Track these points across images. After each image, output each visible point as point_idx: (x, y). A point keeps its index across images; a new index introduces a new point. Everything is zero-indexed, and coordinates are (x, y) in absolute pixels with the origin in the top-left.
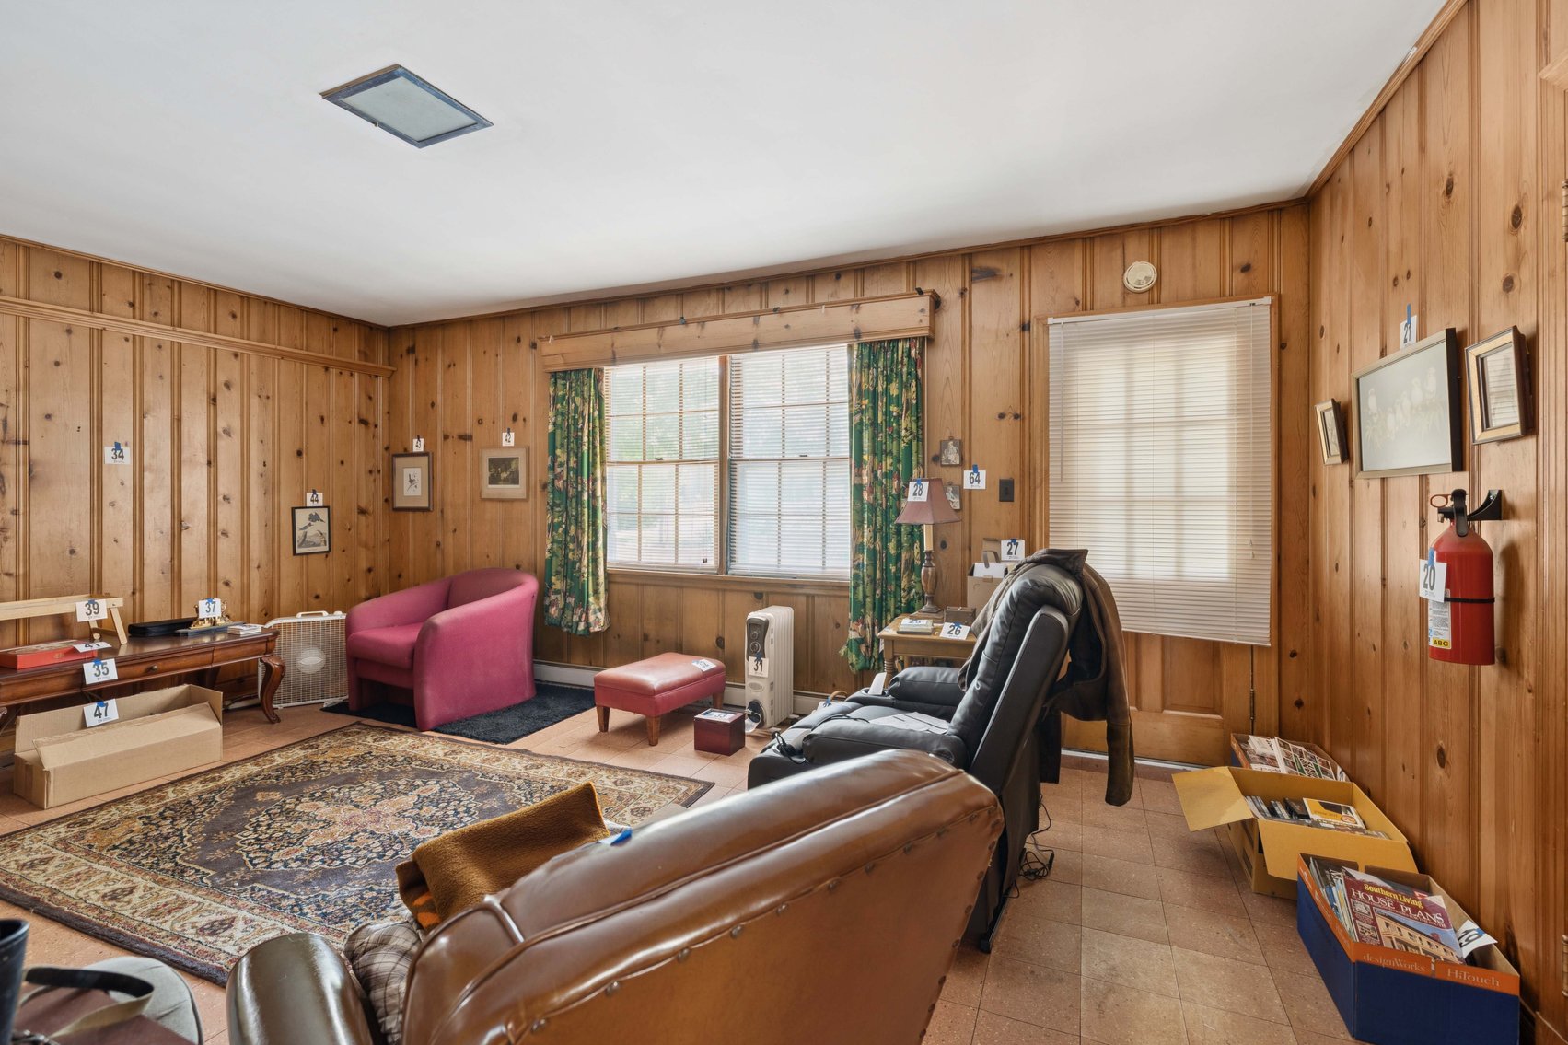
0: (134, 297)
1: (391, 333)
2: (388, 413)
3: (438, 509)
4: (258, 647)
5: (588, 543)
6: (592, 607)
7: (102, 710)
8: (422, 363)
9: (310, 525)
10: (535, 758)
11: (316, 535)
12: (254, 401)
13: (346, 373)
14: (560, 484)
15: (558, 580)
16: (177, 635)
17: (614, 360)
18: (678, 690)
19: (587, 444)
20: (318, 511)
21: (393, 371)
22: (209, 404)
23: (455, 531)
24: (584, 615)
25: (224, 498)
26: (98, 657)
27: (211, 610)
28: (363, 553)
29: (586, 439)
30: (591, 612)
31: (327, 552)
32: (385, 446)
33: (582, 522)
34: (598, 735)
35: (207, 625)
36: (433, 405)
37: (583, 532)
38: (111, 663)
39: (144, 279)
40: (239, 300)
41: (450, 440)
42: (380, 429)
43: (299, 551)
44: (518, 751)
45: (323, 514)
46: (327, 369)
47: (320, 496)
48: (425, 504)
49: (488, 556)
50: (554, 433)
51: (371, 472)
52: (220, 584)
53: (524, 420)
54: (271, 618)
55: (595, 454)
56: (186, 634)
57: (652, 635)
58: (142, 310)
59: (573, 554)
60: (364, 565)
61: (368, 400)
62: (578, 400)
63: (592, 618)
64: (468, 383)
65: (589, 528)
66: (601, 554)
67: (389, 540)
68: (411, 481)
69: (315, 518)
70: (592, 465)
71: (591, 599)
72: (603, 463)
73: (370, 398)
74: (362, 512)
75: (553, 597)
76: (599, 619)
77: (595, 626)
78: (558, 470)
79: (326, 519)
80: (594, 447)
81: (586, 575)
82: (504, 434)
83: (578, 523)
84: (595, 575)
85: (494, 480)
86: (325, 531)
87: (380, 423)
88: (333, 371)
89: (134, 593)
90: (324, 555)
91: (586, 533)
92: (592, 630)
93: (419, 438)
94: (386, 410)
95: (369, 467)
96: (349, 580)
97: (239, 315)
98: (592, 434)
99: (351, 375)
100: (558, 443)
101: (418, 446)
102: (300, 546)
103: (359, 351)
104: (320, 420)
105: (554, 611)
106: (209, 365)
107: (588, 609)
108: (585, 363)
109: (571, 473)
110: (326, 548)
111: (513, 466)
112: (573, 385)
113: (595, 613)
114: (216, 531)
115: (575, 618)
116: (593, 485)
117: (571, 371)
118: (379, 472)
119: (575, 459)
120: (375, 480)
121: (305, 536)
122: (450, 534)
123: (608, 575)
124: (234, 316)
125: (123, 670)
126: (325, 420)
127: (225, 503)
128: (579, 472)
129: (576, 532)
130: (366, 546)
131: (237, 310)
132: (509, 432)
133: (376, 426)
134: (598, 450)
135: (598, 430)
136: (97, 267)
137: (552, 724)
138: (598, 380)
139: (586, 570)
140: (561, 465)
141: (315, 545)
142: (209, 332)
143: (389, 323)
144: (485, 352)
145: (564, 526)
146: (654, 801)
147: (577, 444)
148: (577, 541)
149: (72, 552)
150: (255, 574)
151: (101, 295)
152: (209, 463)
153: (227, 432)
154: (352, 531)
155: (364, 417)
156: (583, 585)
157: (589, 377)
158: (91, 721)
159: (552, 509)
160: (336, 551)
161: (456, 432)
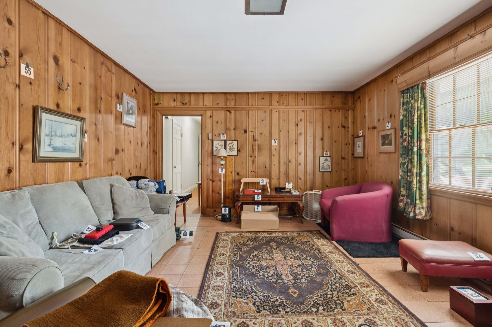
0: (278, 100)
1: (353, 93)
2: (353, 123)
3: (366, 157)
4: (297, 198)
5: (417, 173)
6: (418, 206)
7: (258, 207)
8: (362, 101)
9: (325, 162)
10: (356, 268)
11: (327, 166)
12: (308, 123)
13: (337, 111)
14: (405, 144)
15: (404, 190)
16: (281, 192)
17: (429, 76)
18: (447, 265)
19: (416, 123)
20: (327, 158)
21: (354, 107)
22: (296, 126)
23: (371, 166)
24: (413, 209)
25: (300, 153)
26: (258, 194)
27: (289, 186)
28: (343, 173)
29: (416, 120)
30: (417, 208)
31: (331, 171)
32: (352, 135)
33: (414, 162)
34: (399, 271)
35: (288, 190)
36: (365, 117)
37: (414, 167)
38: (260, 196)
39: (280, 94)
40: (304, 94)
41: (370, 130)
42: (350, 129)
43: (321, 171)
44: (354, 263)
45: (329, 159)
46: (330, 110)
47: (328, 153)
48: (362, 155)
49: (381, 177)
50: (402, 120)
51: (346, 144)
52: (299, 179)
53: (394, 116)
54: (306, 191)
55: (421, 127)
56: (283, 191)
57: (456, 228)
58: (280, 103)
59: (410, 178)
60: (343, 177)
61: (345, 119)
62: (413, 101)
63: (417, 211)
64: (375, 106)
65: (417, 165)
66: (424, 179)
67: (353, 169)
68: (359, 147)
69: (326, 160)
70: (420, 133)
71: (418, 202)
72: (426, 131)
73: (346, 118)
74: (343, 158)
75: (401, 198)
76: (421, 213)
77: (419, 216)
78: (404, 137)
79: (330, 161)
80: (421, 124)
81: (415, 189)
82: (387, 124)
83: (412, 162)
84: (420, 189)
85: (383, 144)
86: (330, 164)
87: (350, 126)
88: (333, 111)
89: (278, 179)
90: (330, 172)
91: (415, 168)
92: (417, 217)
93: (361, 130)
94: (352, 121)
95: (346, 142)
96: (338, 182)
97: (304, 99)
98: (420, 117)
99: (339, 111)
100: (404, 125)
101: (361, 133)
102: (321, 169)
103: (342, 102)
104: (328, 128)
105: (401, 204)
106: (296, 114)
107: (415, 206)
108: (415, 82)
109: (409, 138)
110: (330, 170)
111: (390, 137)
112: (411, 94)
113: (419, 209)
114: (298, 163)
115: (410, 210)
116: (420, 143)
117: (410, 88)
118: (350, 144)
119: (411, 131)
120: (348, 147)
121: (323, 166)
122: (370, 167)
123: (429, 191)
124: (302, 99)
125: (263, 198)
126: (330, 127)
127: (300, 155)
128: (412, 137)
129: (411, 167)
130: (345, 170)
131: (303, 97)
132: (389, 123)
133: (348, 128)
134: (423, 125)
135: (423, 115)
136: (270, 93)
137: (383, 257)
138: (423, 89)
139: (415, 186)
140: (406, 135)
141: (326, 169)
142: (296, 105)
143: (352, 89)
144: (380, 91)
145: (407, 164)
146: (384, 322)
147: (412, 123)
148: (411, 171)
149: (266, 167)
150: (308, 177)
151: (271, 101)
152: (296, 143)
153: (301, 134)
154: (339, 164)
155: (344, 125)
156: (413, 194)
157: (418, 89)
158: (256, 210)
159: (402, 156)
160: (334, 172)
161: (371, 126)
